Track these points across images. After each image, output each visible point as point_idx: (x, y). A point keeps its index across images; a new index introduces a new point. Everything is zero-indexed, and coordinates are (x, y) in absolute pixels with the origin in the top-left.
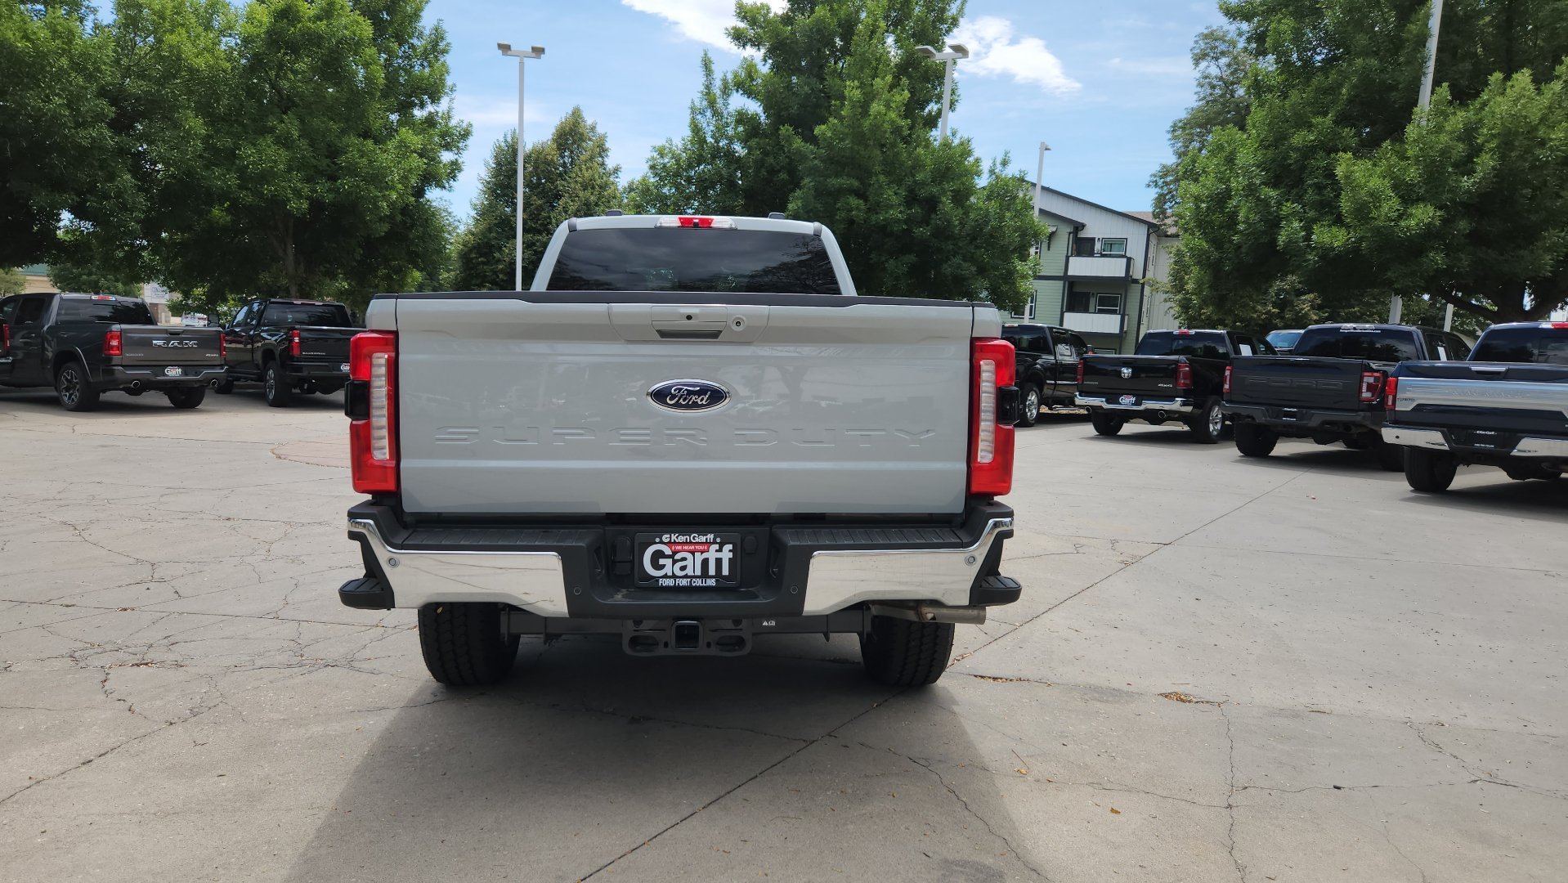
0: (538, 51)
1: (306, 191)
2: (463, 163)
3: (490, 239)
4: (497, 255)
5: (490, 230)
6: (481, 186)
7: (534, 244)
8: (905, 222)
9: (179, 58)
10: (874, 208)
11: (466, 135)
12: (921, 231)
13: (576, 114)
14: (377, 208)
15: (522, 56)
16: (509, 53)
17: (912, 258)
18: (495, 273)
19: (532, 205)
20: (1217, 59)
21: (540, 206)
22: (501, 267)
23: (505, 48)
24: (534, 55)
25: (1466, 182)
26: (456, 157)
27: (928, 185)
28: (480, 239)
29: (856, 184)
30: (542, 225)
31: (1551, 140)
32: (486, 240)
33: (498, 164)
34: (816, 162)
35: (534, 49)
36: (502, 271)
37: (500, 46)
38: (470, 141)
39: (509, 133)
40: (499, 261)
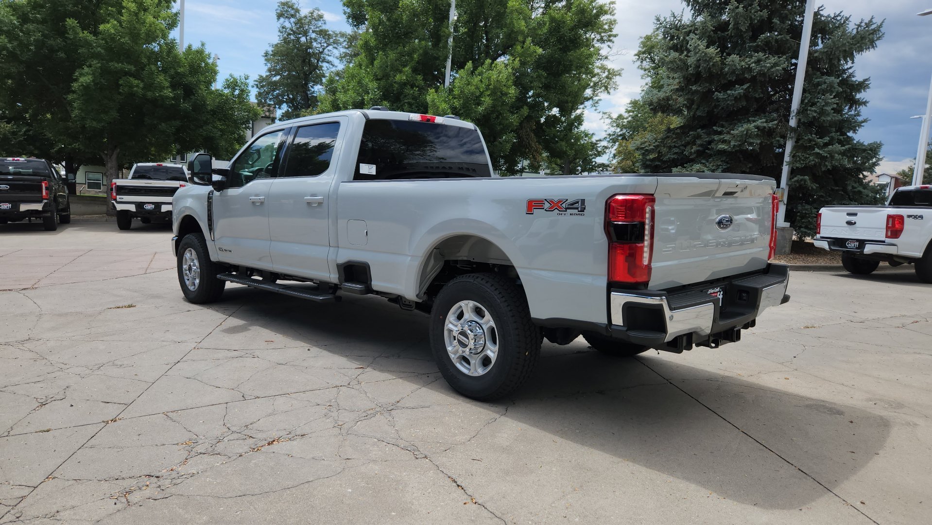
8: (173, 99)
10: (149, 86)
12: (185, 106)
17: (178, 123)
20: (289, 18)
25: (480, 109)
27: (187, 76)
29: (133, 68)
31: (509, 93)
34: (99, 49)
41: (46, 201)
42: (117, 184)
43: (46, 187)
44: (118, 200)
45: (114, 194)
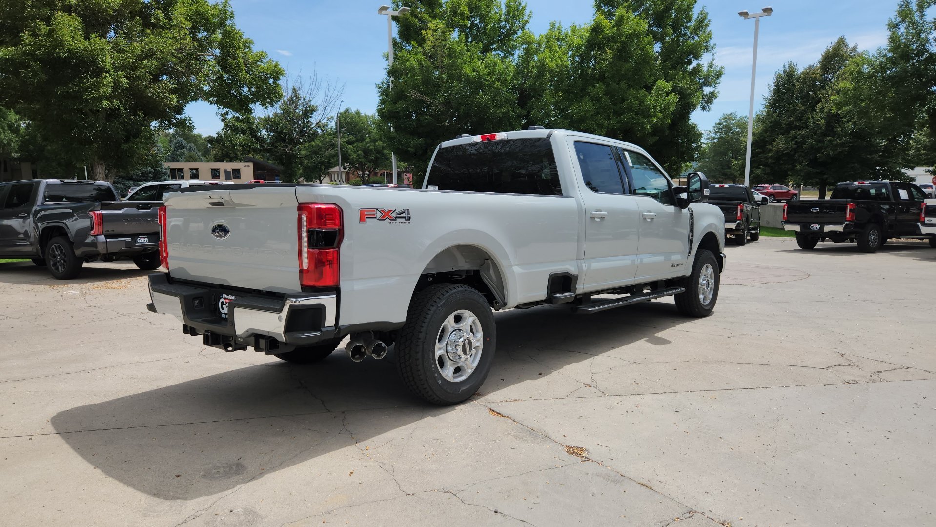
0: (768, 11)
1: (606, 124)
2: (718, 92)
3: (765, 137)
4: (769, 147)
5: (766, 131)
6: (764, 102)
7: (796, 137)
9: (544, 65)
11: (719, 75)
13: (842, 42)
14: (643, 128)
15: (757, 17)
16: (749, 16)
18: (767, 158)
19: (798, 110)
21: (804, 110)
22: (770, 154)
23: (744, 14)
24: (766, 14)
26: (714, 89)
28: (758, 137)
30: (803, 123)
32: (762, 138)
33: (778, 85)
35: (764, 10)
36: (771, 157)
37: (741, 14)
38: (722, 78)
39: (787, 63)
40: (770, 150)
41: (847, 223)
42: (927, 205)
43: (850, 209)
44: (927, 222)
45: (923, 216)
